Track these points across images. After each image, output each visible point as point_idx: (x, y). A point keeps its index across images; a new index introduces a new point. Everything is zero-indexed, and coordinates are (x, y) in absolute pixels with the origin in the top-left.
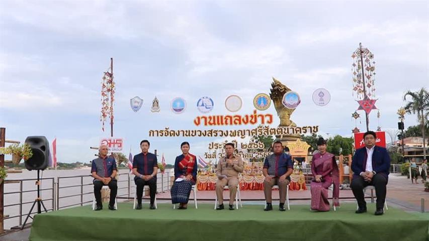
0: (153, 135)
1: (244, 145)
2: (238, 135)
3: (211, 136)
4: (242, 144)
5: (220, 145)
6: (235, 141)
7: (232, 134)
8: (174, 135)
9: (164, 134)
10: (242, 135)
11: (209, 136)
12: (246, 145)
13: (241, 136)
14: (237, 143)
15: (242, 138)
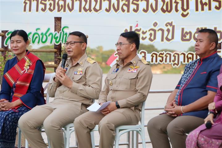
0: (30, 10)
1: (187, 33)
2: (177, 10)
3: (128, 11)
4: (183, 29)
5: (144, 33)
6: (171, 24)
7: (165, 8)
8: (64, 11)
9: (48, 7)
10: (183, 8)
11: (123, 11)
12: (190, 33)
13: (181, 11)
14: (173, 27)
15: (183, 15)
